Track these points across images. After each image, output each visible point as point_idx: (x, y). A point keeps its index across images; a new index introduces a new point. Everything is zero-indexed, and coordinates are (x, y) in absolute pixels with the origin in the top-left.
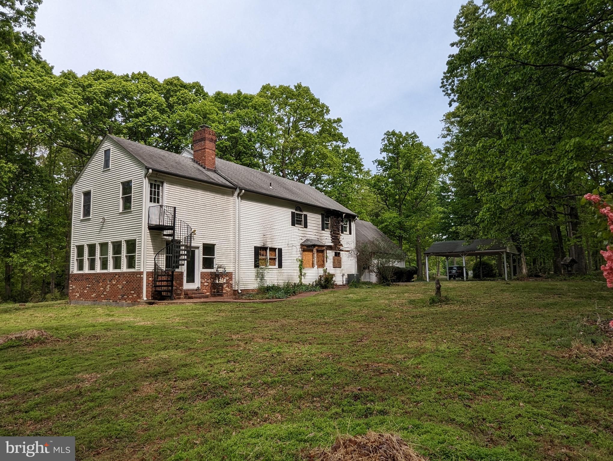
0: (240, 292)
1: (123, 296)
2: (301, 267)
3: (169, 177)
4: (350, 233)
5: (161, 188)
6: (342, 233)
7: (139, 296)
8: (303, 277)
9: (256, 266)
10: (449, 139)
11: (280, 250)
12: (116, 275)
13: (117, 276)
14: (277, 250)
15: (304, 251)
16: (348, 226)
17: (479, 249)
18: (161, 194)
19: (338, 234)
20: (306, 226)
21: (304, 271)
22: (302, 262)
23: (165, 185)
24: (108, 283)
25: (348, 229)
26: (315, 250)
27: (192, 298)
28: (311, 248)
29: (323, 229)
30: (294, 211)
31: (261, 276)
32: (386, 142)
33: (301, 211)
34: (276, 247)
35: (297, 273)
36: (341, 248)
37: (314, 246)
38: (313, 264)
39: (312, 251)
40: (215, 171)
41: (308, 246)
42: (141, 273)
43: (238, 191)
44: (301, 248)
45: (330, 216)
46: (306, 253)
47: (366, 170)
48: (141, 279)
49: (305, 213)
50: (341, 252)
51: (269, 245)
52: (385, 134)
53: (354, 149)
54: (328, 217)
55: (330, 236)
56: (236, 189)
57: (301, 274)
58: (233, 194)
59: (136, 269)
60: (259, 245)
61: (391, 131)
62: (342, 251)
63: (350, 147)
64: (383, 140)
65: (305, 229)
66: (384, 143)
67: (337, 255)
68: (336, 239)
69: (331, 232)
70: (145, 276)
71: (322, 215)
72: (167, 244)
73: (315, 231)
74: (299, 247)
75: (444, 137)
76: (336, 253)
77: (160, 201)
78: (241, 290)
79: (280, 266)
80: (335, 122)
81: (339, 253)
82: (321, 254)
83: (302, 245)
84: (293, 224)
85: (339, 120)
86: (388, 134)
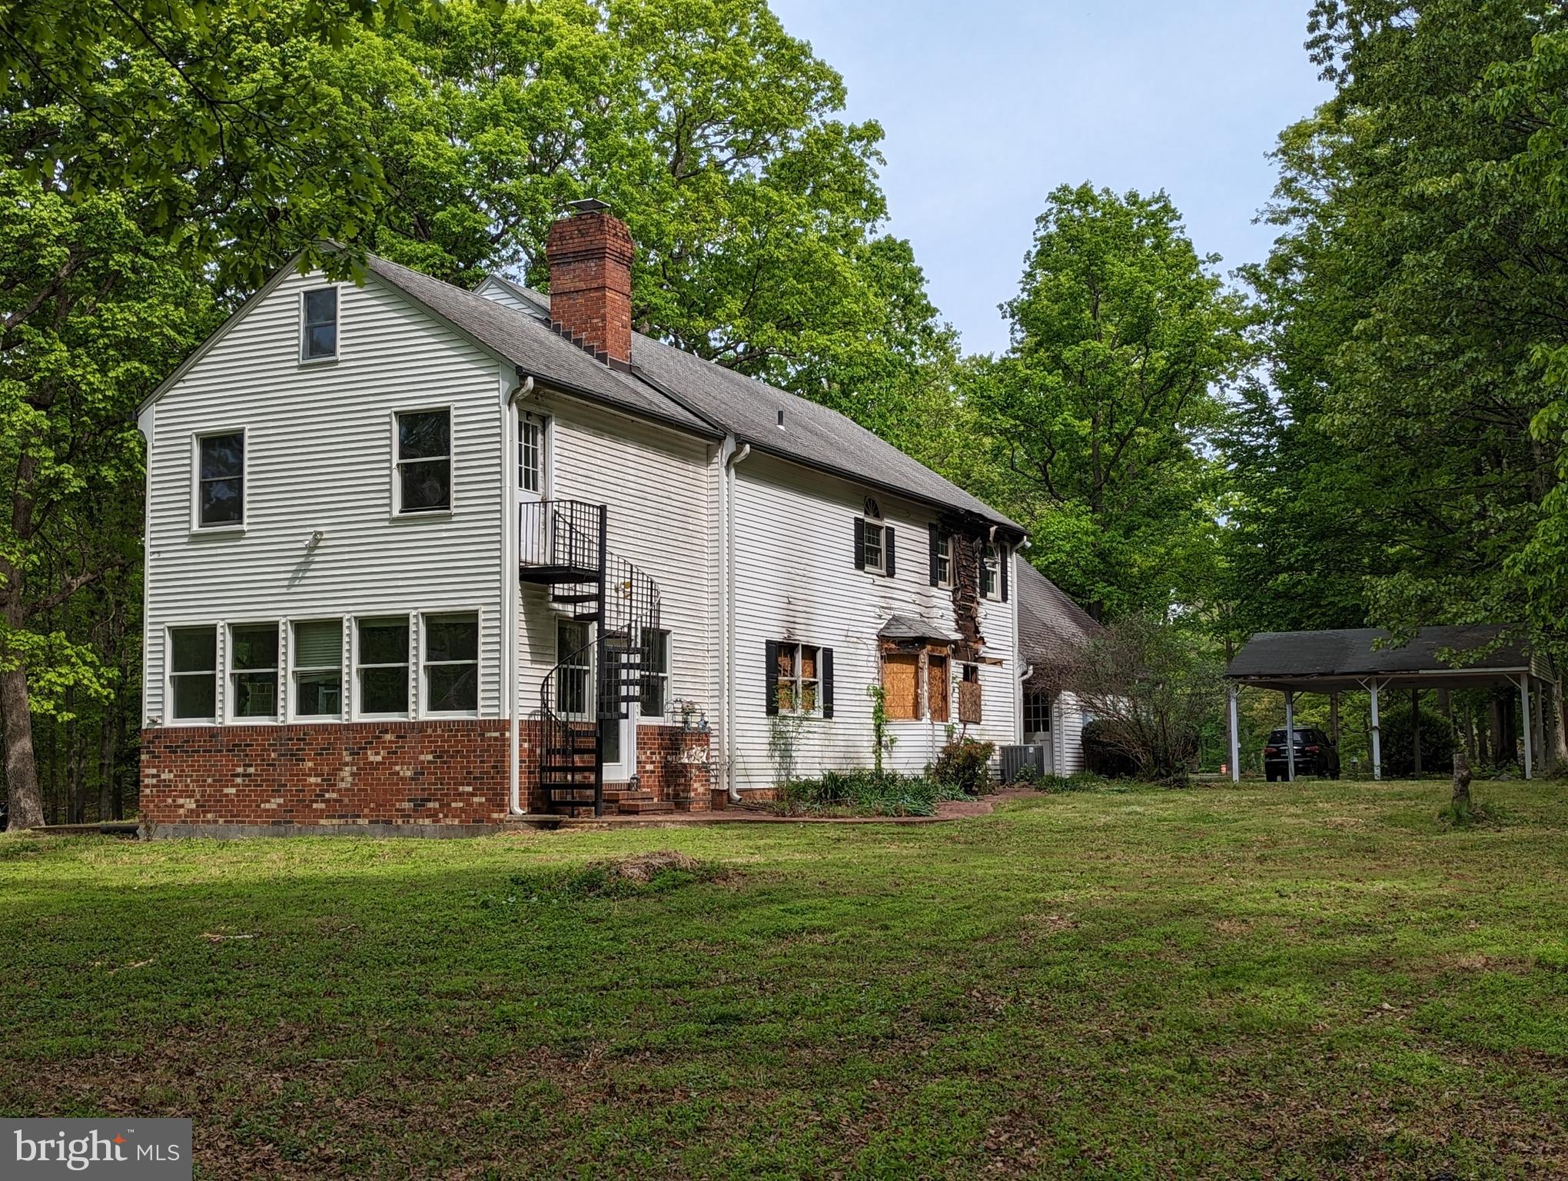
0: (737, 797)
1: (419, 804)
2: (880, 718)
3: (559, 400)
4: (1005, 599)
5: (540, 436)
6: (984, 596)
7: (499, 800)
8: (884, 755)
9: (772, 710)
10: (1295, 228)
11: (828, 654)
12: (386, 732)
13: (388, 737)
14: (820, 655)
15: (888, 658)
16: (998, 569)
17: (1445, 665)
18: (540, 458)
19: (973, 599)
20: (891, 573)
21: (889, 731)
22: (881, 696)
23: (554, 428)
24: (348, 759)
25: (997, 580)
26: (924, 658)
27: (637, 813)
28: (910, 650)
29: (934, 583)
30: (861, 515)
31: (781, 746)
32: (1053, 228)
33: (877, 516)
34: (816, 643)
35: (868, 739)
36: (983, 651)
37: (922, 641)
38: (916, 705)
39: (914, 659)
40: (631, 370)
41: (903, 642)
42: (503, 726)
43: (730, 445)
44: (880, 648)
45: (951, 534)
46: (895, 667)
47: (940, 329)
48: (504, 744)
49: (887, 522)
50: (981, 666)
51: (802, 638)
52: (1053, 197)
53: (904, 246)
54: (944, 537)
55: (952, 606)
56: (720, 440)
57: (879, 742)
58: (707, 458)
59: (481, 710)
60: (778, 637)
61: (1075, 187)
62: (983, 660)
63: (889, 238)
64: (1042, 219)
65: (888, 581)
66: (1042, 233)
67: (970, 674)
68: (967, 619)
69: (954, 592)
70: (515, 735)
71: (931, 528)
72: (562, 631)
73: (915, 588)
74: (873, 644)
75: (1280, 219)
76: (966, 667)
77: (540, 483)
78: (739, 791)
79: (829, 713)
80: (856, 135)
81: (975, 669)
82: (937, 671)
83: (882, 639)
84: (860, 565)
85: (872, 132)
86: (1060, 197)
